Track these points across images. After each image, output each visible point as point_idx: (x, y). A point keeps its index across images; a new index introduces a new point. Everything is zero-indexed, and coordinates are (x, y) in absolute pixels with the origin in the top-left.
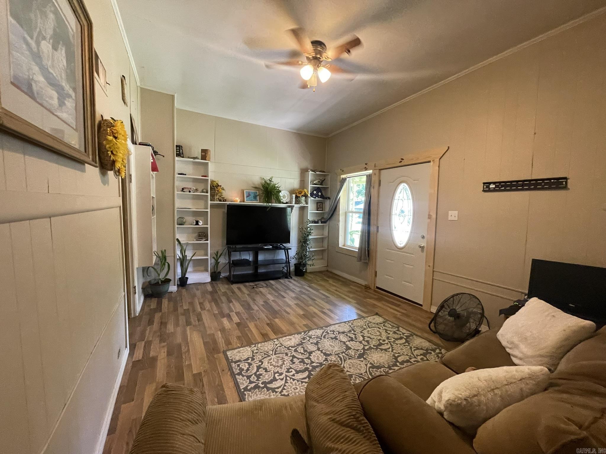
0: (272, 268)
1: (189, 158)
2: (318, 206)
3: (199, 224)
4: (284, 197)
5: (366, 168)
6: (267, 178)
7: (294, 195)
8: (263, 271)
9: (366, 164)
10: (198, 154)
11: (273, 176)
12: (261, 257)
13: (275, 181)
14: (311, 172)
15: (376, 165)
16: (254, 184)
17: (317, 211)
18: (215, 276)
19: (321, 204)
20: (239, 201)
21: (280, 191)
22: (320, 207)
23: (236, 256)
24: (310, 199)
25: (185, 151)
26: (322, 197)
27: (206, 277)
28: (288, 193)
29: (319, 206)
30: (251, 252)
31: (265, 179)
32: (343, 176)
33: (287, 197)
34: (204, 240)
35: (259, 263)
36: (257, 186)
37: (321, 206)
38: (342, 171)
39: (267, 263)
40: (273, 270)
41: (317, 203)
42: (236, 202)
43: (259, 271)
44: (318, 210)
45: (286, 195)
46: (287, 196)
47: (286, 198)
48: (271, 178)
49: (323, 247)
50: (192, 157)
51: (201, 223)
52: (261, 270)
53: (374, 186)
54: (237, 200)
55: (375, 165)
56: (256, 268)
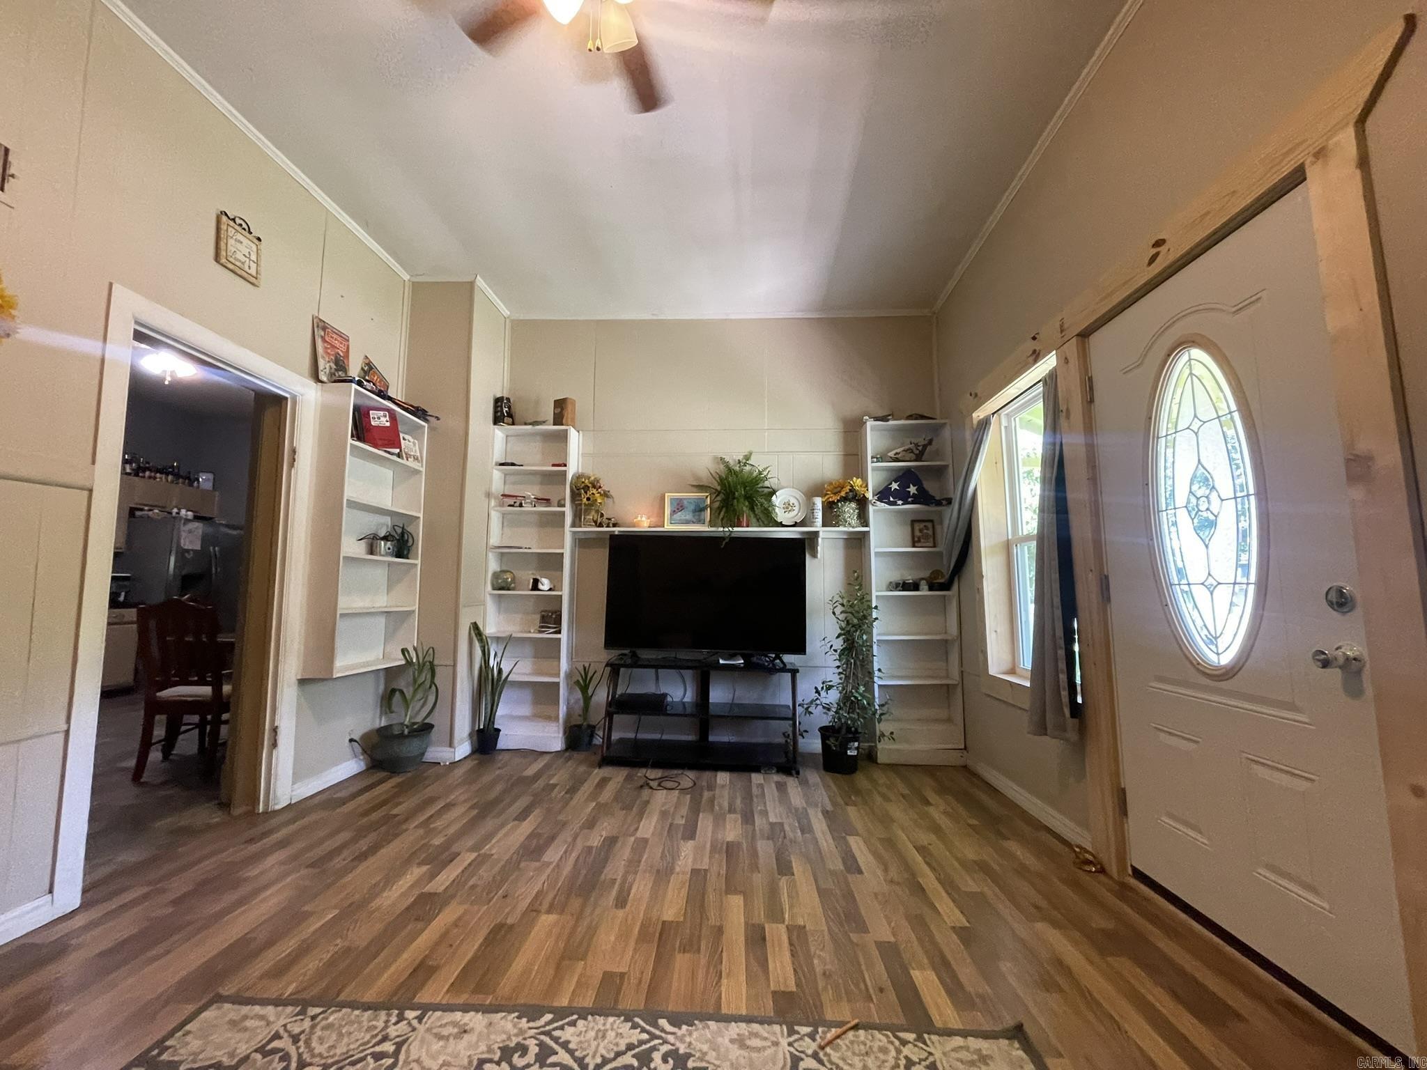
0: (757, 734)
1: (526, 424)
2: (917, 533)
3: (540, 587)
4: (788, 507)
5: (1034, 351)
6: (733, 455)
7: (818, 502)
8: (725, 739)
9: (1034, 338)
10: (549, 412)
11: (754, 450)
12: (719, 694)
13: (759, 462)
14: (870, 424)
15: (1066, 326)
16: (698, 478)
17: (914, 546)
18: (577, 737)
19: (929, 525)
20: (645, 525)
21: (774, 492)
22: (926, 537)
23: (642, 683)
24: (877, 510)
25: (518, 410)
26: (923, 497)
27: (552, 738)
28: (799, 495)
29: (921, 531)
30: (688, 674)
31: (727, 459)
32: (979, 414)
33: (796, 509)
34: (552, 630)
35: (712, 711)
36: (705, 483)
37: (930, 532)
38: (973, 396)
39: (740, 716)
40: (760, 740)
41: (913, 522)
42: (638, 526)
43: (711, 738)
44: (916, 544)
45: (793, 501)
46: (796, 504)
47: (795, 512)
48: (747, 458)
49: (947, 677)
50: (530, 421)
51: (545, 584)
52: (720, 736)
53: (1068, 410)
54: (643, 523)
55: (1061, 326)
56: (704, 731)
